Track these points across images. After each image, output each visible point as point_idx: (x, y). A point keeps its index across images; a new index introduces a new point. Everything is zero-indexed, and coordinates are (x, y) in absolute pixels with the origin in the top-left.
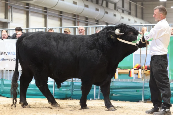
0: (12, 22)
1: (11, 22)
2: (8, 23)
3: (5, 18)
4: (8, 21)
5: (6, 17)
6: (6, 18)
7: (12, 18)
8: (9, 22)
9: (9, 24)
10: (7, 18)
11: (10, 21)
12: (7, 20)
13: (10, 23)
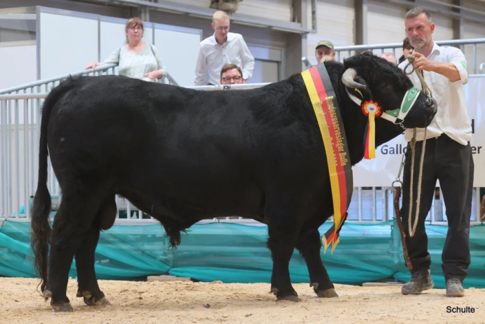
0: (316, 33)
1: (313, 33)
2: (304, 36)
3: (294, 20)
4: (304, 30)
5: (297, 16)
6: (296, 20)
7: (314, 19)
8: (307, 33)
9: (306, 37)
10: (300, 21)
11: (309, 27)
12: (299, 24)
13: (309, 35)
